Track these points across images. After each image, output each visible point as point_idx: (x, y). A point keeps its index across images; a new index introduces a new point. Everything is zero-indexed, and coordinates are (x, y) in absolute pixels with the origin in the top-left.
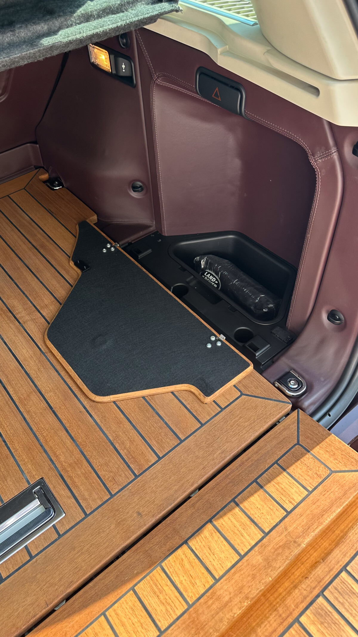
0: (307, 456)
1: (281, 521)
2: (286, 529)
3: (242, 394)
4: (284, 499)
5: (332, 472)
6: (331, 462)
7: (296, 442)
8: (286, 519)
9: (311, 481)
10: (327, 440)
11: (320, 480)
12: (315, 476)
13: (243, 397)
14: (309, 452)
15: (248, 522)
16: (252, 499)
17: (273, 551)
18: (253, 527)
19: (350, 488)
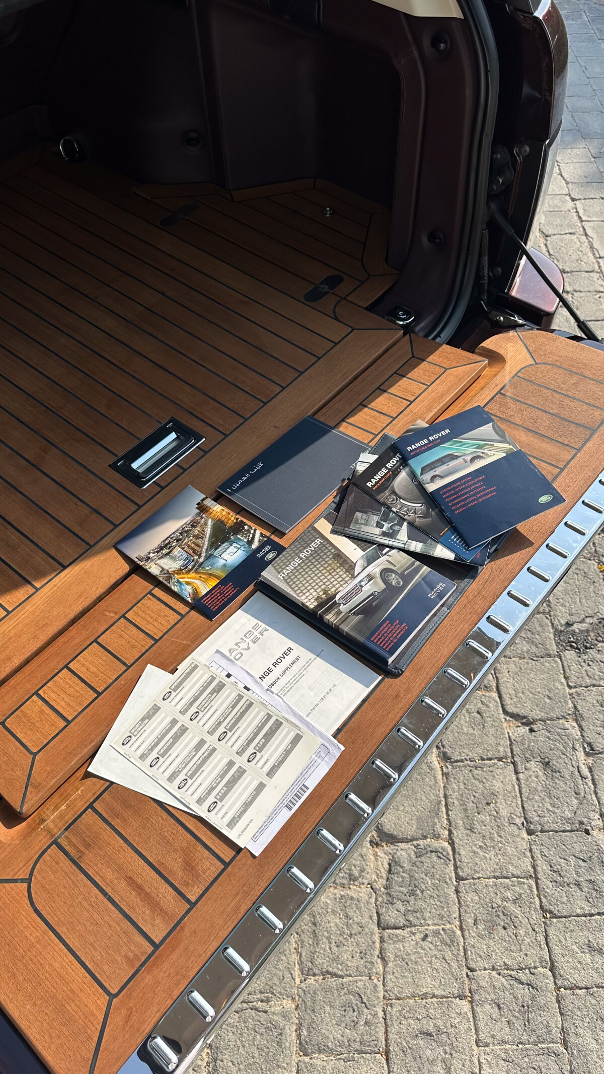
0: (423, 363)
1: (406, 408)
2: (412, 412)
3: (353, 329)
4: (406, 394)
5: (446, 369)
6: (445, 363)
7: (411, 356)
8: (410, 406)
9: (429, 378)
10: (440, 349)
11: (437, 377)
12: (432, 375)
13: (355, 331)
14: (424, 360)
15: (377, 414)
16: (378, 400)
17: (402, 426)
18: (382, 416)
19: (464, 376)
